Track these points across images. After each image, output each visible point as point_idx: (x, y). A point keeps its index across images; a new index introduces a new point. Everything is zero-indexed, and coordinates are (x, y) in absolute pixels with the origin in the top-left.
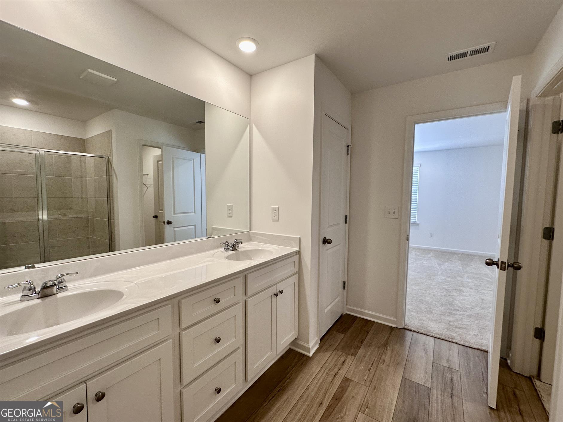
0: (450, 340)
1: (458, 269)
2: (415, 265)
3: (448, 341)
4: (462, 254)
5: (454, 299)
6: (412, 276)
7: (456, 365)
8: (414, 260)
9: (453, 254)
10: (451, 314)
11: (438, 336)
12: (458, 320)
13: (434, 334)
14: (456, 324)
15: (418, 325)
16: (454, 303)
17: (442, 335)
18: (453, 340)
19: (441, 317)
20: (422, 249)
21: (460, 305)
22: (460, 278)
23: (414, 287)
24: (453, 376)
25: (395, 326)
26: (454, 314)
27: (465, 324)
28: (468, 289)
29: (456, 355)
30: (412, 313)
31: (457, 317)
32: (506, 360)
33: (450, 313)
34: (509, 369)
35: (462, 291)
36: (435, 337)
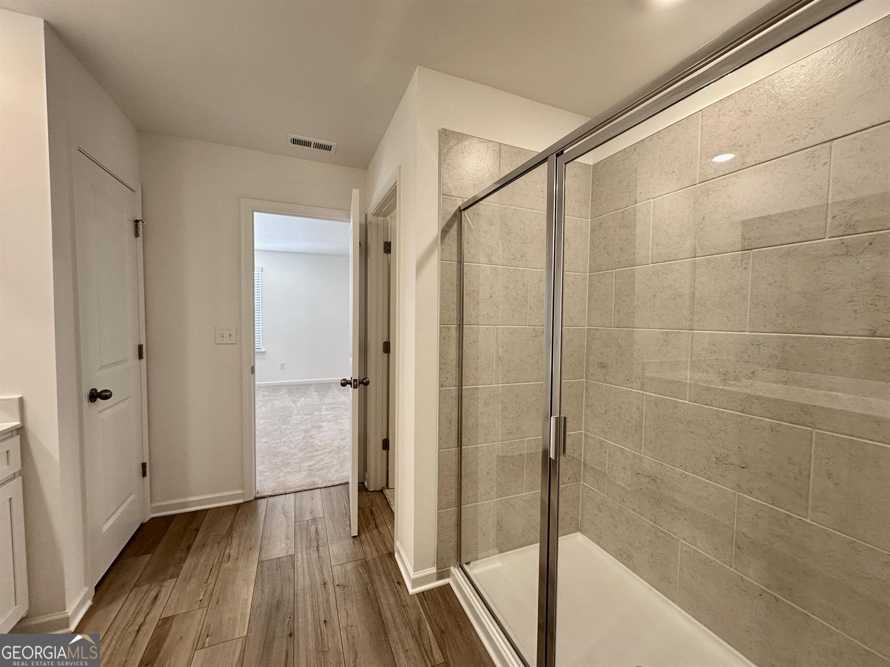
0: (311, 487)
1: (315, 403)
2: (264, 409)
3: (310, 490)
4: (319, 384)
5: (313, 438)
6: (261, 424)
7: (319, 514)
8: (262, 403)
9: (308, 385)
10: (311, 457)
11: (299, 489)
12: (319, 462)
13: (294, 488)
14: (317, 467)
15: (274, 486)
16: (313, 444)
17: (303, 486)
18: (315, 487)
19: (301, 465)
20: (270, 387)
21: (319, 444)
22: (318, 413)
23: (264, 440)
24: (318, 526)
25: (241, 501)
26: (315, 456)
27: (326, 463)
28: (327, 423)
29: (319, 502)
30: (265, 474)
31: (318, 458)
32: (364, 483)
33: (309, 457)
34: (366, 490)
35: (321, 427)
36: (295, 492)
